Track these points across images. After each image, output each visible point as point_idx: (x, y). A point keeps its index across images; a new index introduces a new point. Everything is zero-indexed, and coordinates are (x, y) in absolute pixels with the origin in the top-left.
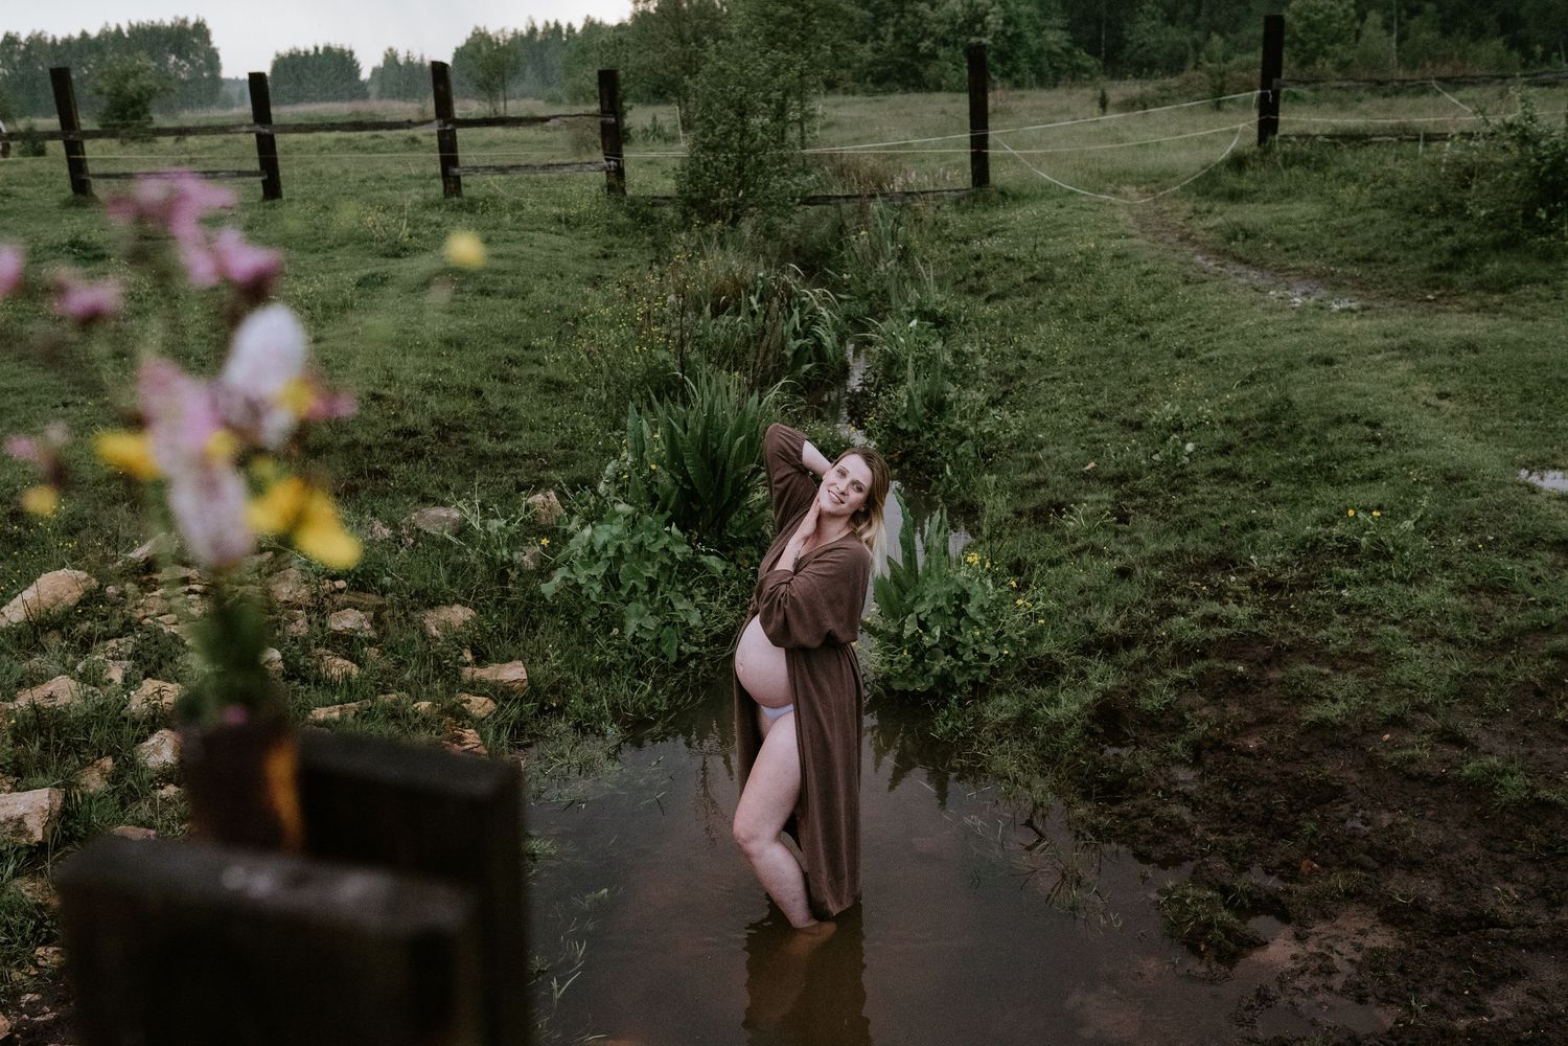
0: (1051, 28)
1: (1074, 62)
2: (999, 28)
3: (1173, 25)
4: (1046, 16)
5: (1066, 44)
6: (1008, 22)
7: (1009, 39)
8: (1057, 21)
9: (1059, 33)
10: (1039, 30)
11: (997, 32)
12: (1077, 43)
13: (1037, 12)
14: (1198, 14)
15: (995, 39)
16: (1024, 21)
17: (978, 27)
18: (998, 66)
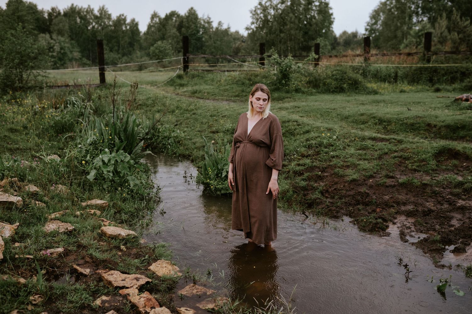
0: (75, 51)
1: (83, 62)
2: (59, 50)
3: (112, 52)
4: (73, 48)
5: (80, 57)
6: (61, 49)
7: (62, 54)
8: (76, 49)
9: (78, 53)
10: (71, 52)
11: (58, 52)
12: (83, 56)
13: (70, 46)
14: (119, 50)
15: (58, 54)
16: (66, 49)
17: (52, 50)
18: (59, 62)
